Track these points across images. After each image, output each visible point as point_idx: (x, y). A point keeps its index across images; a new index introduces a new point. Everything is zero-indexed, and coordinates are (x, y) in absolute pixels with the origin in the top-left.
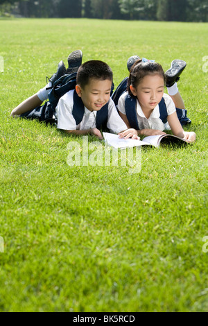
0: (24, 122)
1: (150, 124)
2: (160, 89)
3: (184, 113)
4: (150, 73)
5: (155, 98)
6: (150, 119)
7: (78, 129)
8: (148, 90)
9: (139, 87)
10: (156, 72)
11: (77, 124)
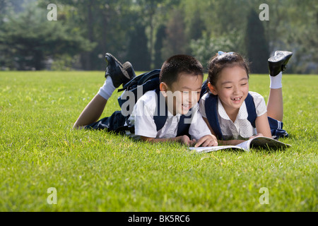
1: (238, 128)
2: (243, 82)
3: (279, 126)
4: (227, 64)
5: (238, 92)
6: (237, 121)
8: (229, 85)
10: (234, 63)
11: (157, 130)
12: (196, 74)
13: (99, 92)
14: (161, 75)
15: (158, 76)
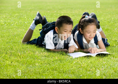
0: (29, 46)
3: (106, 41)
6: (90, 44)
7: (55, 49)
9: (85, 30)
11: (55, 46)
12: (70, 24)
13: (30, 27)
14: (56, 24)
15: (55, 24)
